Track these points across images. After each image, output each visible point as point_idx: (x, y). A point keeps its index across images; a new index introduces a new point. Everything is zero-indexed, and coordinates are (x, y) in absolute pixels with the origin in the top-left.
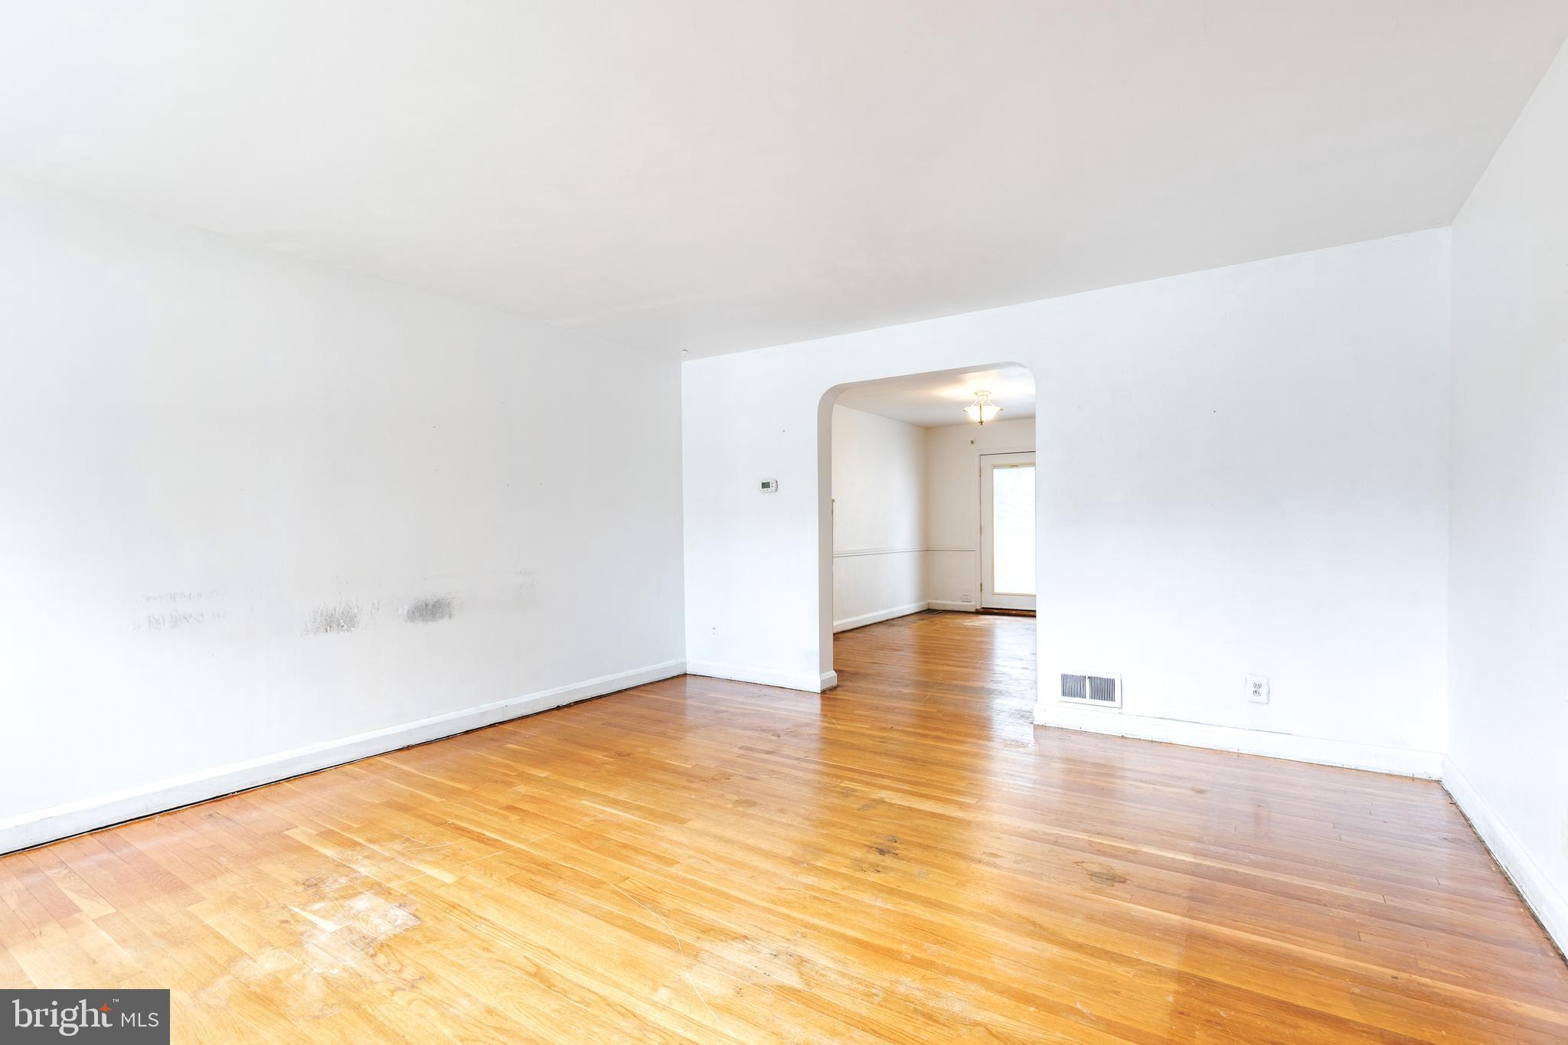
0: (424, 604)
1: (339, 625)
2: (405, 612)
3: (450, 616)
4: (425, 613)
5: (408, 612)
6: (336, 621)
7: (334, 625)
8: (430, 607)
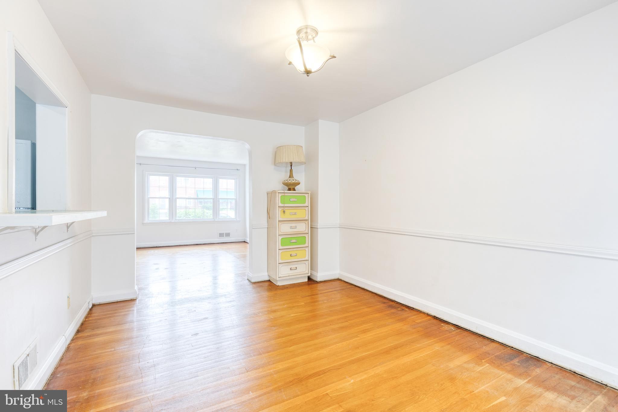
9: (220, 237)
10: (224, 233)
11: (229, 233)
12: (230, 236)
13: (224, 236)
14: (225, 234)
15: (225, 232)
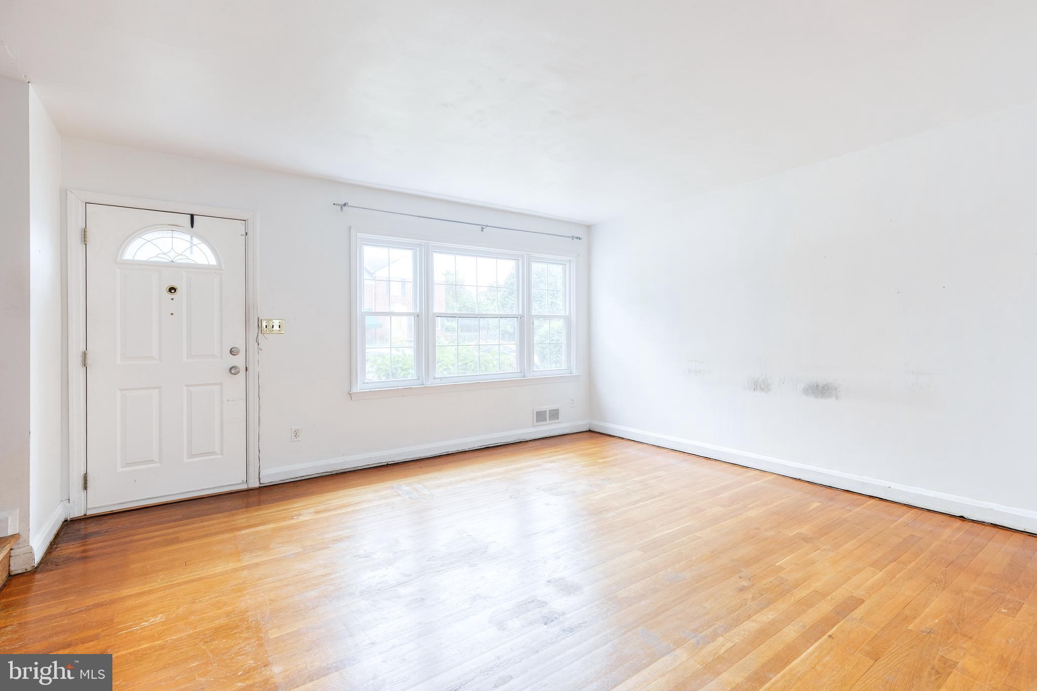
0: (815, 385)
1: (761, 388)
2: (802, 387)
3: (837, 398)
4: (816, 391)
5: (803, 388)
6: (760, 386)
7: (758, 387)
8: (820, 388)
9: (537, 421)
10: (546, 411)
11: (558, 410)
12: (558, 418)
13: (545, 420)
14: (548, 412)
15: (547, 407)
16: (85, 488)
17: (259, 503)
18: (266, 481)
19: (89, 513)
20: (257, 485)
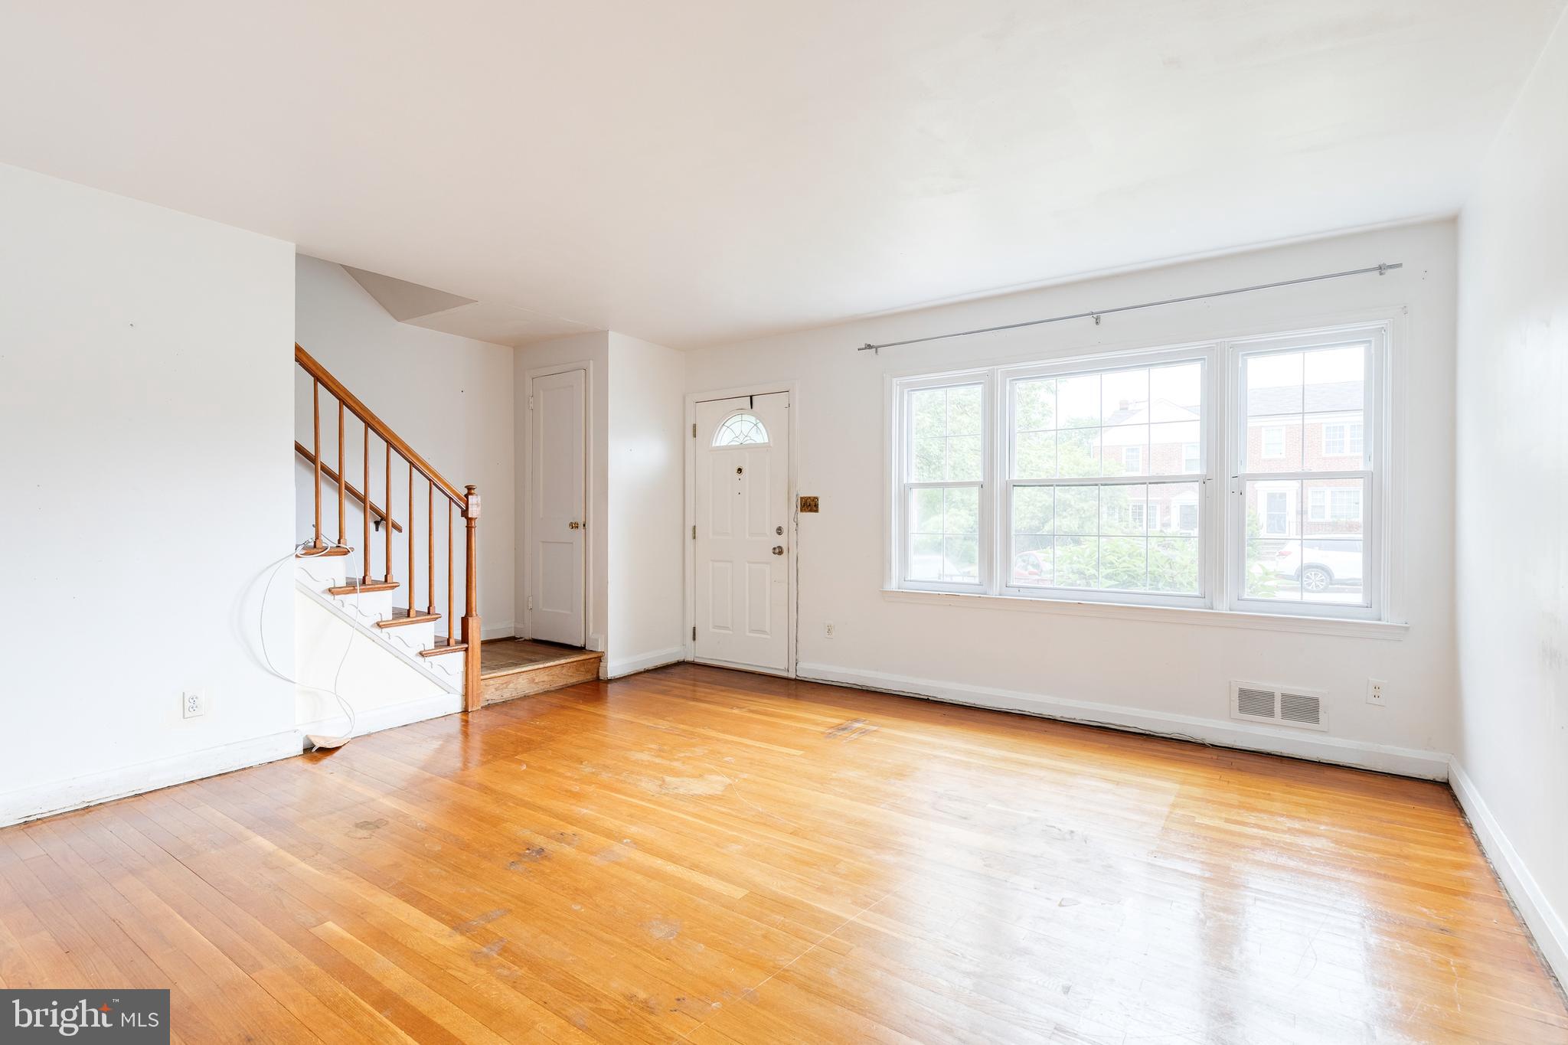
9: (1232, 708)
11: (1324, 703)
12: (1306, 719)
14: (1286, 700)
15: (1274, 686)
16: (694, 639)
17: (797, 697)
18: (803, 674)
19: (697, 660)
20: (794, 677)
